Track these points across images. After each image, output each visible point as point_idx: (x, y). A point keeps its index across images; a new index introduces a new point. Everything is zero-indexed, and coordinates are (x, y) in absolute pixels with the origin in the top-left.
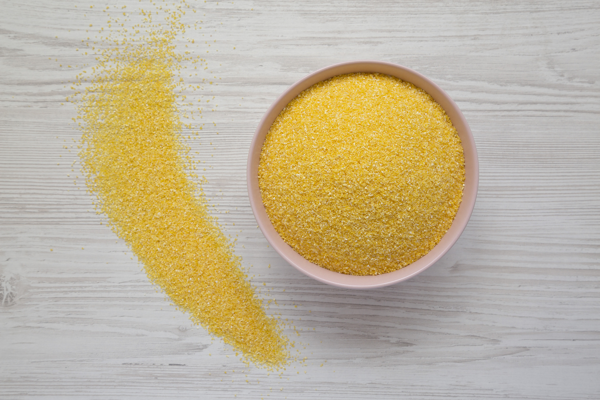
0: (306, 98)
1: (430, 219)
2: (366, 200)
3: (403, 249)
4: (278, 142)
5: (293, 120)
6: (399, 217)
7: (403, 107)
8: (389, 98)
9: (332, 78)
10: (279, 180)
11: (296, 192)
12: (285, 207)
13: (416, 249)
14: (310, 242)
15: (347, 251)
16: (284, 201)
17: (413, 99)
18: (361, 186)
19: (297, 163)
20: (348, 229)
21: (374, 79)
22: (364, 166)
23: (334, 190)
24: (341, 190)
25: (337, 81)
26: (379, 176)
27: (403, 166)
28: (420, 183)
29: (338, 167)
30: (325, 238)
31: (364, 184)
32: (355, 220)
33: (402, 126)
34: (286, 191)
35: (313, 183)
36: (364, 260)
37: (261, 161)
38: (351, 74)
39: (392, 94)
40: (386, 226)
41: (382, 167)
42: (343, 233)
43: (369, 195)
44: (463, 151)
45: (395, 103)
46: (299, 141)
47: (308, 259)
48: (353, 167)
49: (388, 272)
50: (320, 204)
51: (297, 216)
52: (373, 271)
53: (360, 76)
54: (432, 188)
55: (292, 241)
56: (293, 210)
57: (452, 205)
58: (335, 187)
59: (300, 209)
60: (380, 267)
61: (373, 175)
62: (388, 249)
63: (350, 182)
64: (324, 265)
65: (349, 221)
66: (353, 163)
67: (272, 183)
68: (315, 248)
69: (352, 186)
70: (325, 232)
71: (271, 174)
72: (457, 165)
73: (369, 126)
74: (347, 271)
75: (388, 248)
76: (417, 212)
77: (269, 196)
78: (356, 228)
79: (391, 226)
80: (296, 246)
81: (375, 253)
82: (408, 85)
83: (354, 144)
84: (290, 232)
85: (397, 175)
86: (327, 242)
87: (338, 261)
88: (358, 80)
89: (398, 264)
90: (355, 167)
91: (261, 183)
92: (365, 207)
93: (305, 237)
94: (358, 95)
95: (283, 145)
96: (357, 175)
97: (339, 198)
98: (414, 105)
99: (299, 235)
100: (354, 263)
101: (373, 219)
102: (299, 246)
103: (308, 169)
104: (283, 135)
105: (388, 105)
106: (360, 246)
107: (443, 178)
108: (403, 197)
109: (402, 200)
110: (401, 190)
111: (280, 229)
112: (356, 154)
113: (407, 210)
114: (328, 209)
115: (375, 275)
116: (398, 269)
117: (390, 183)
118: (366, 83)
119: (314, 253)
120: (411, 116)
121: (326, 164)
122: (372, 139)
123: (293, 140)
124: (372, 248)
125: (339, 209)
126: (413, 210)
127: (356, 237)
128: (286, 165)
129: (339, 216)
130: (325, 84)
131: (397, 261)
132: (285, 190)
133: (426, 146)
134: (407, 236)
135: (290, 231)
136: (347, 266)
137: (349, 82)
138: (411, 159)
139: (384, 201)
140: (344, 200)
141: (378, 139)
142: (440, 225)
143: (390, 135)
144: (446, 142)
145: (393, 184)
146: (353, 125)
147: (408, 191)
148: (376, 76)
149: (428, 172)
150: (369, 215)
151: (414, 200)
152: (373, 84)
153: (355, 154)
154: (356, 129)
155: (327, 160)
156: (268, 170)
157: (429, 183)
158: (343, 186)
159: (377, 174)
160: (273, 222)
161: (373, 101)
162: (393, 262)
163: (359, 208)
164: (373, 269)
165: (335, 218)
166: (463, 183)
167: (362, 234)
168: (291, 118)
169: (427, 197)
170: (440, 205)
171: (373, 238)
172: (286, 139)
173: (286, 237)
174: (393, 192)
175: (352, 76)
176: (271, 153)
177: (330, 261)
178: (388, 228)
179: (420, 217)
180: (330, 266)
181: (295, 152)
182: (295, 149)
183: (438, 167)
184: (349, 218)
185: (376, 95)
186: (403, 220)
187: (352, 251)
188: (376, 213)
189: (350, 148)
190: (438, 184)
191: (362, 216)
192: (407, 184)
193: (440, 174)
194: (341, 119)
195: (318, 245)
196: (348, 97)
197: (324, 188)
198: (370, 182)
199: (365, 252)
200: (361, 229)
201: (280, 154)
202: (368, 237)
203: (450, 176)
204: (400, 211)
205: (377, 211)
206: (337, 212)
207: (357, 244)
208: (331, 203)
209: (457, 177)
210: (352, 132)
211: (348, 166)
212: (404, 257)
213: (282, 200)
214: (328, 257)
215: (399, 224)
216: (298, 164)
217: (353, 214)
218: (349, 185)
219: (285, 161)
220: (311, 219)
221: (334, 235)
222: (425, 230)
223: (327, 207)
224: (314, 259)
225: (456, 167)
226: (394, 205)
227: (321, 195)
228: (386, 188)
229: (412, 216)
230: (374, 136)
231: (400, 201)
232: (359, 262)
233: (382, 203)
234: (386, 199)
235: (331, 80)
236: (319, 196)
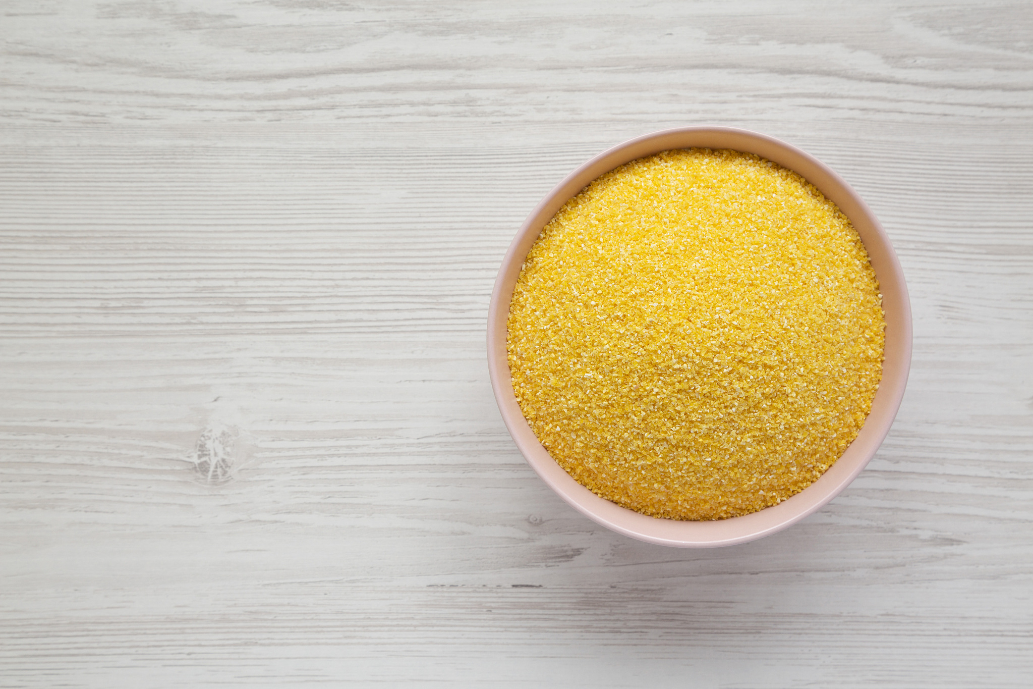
0: (556, 236)
1: (843, 375)
2: (722, 381)
3: (812, 443)
4: (533, 329)
5: (545, 282)
6: (788, 390)
7: (731, 199)
8: (701, 188)
9: (589, 185)
10: (557, 394)
11: (594, 406)
12: (582, 438)
13: (835, 435)
14: (646, 485)
15: (717, 479)
16: (578, 427)
17: (742, 177)
18: (704, 359)
19: (579, 355)
20: (707, 441)
21: (663, 164)
22: (699, 323)
23: (660, 382)
24: (672, 378)
25: (599, 188)
26: (732, 332)
27: (766, 301)
28: (805, 320)
29: (654, 339)
30: (670, 470)
31: (710, 355)
32: (714, 420)
33: (741, 231)
34: (575, 411)
35: (620, 381)
36: (751, 485)
37: (512, 371)
38: (618, 169)
39: (703, 181)
40: (771, 413)
41: (732, 315)
42: (701, 450)
43: (725, 370)
44: (859, 238)
45: (714, 196)
46: (570, 315)
47: (652, 515)
48: (681, 331)
49: (799, 490)
50: (643, 413)
51: (610, 447)
52: (771, 497)
53: (636, 168)
54: (828, 321)
55: (613, 491)
56: (599, 438)
57: (871, 337)
58: (660, 375)
59: (610, 433)
60: (782, 487)
61: (721, 334)
62: (788, 452)
63: (684, 359)
64: (683, 515)
65: (704, 426)
66: (679, 325)
67: (546, 403)
68: (658, 492)
69: (690, 365)
70: (668, 458)
71: (538, 388)
72: (857, 266)
73: (685, 251)
74: (726, 512)
75: (786, 450)
76: (817, 371)
77: (547, 428)
78: (721, 434)
79: (780, 410)
80: (623, 499)
81: (766, 466)
82: (724, 156)
83: (669, 290)
84: (604, 479)
85: (761, 319)
86: (676, 475)
87: (705, 501)
88: (635, 174)
89: (812, 471)
90: (684, 330)
91: (525, 409)
92: (725, 393)
93: (635, 479)
94: (645, 202)
95: (544, 331)
96: (693, 343)
97: (674, 392)
98: (748, 186)
99: (623, 479)
100: (734, 495)
101: (745, 410)
102: (628, 496)
103: (602, 360)
104: (537, 313)
105: (703, 202)
106: (736, 463)
107: (841, 298)
108: (785, 355)
109: (785, 360)
110: (778, 343)
111: (585, 478)
112: (679, 306)
113: (798, 374)
114: (660, 418)
115: (778, 504)
116: (814, 479)
117: (754, 337)
118: (652, 176)
119: (660, 501)
120: (750, 209)
121: (632, 342)
122: (697, 273)
123: (558, 317)
124: (758, 459)
125: (679, 412)
126: (808, 371)
127: (725, 450)
128: (560, 365)
129: (684, 424)
130: (580, 201)
131: (809, 466)
132: (573, 409)
133: (793, 251)
134: (813, 419)
135: (604, 476)
136: (724, 505)
137: (622, 184)
138: (776, 283)
139: (755, 372)
140: (684, 393)
141: (708, 269)
142: (863, 380)
143: (726, 255)
144: (825, 233)
145: (760, 337)
146: (656, 259)
147: (789, 342)
148: (664, 156)
149: (812, 296)
150: (736, 404)
151: (804, 353)
152: (665, 174)
153: (676, 307)
154: (665, 264)
155: (632, 334)
156: (530, 383)
157: (820, 314)
158: (674, 370)
159: (727, 330)
160: (569, 470)
161: (675, 204)
162: (801, 471)
163: (714, 399)
164: (770, 494)
165: (678, 428)
166: (878, 292)
167: (733, 442)
168: (542, 280)
169: (825, 340)
170: (851, 346)
171: (755, 443)
172: (545, 320)
173: (599, 489)
174: (764, 351)
175: (623, 170)
176: (526, 351)
177: (691, 506)
178: (776, 416)
179: (824, 378)
180: (693, 513)
181: (568, 338)
182: (568, 331)
183: (827, 282)
184: (702, 422)
185: (677, 192)
186: (797, 394)
187: (724, 476)
188: (747, 397)
189: (666, 300)
190: (837, 310)
191: (724, 410)
192: (785, 329)
193: (834, 292)
194: (631, 254)
195: (662, 484)
196: (629, 211)
197: (642, 384)
198: (720, 347)
199: (747, 471)
200: (729, 433)
201: (543, 348)
202: (746, 442)
203: (851, 290)
204: (787, 381)
205: (747, 394)
206: (677, 418)
207: (730, 461)
208: (663, 405)
209: (864, 286)
210: (658, 272)
211: (672, 331)
212: (818, 456)
213: (573, 427)
214: (685, 500)
215: (792, 404)
216: (581, 357)
217: (706, 413)
218: (685, 365)
219: (556, 358)
220: (636, 445)
221: (685, 460)
222: (840, 398)
223: (658, 414)
224: (662, 511)
225: (857, 269)
226: (772, 373)
227: (640, 398)
228: (750, 350)
229: (811, 382)
230: (698, 265)
231: (782, 362)
232: (743, 492)
233: (752, 377)
234: (757, 368)
235: (588, 191)
236: (636, 400)
